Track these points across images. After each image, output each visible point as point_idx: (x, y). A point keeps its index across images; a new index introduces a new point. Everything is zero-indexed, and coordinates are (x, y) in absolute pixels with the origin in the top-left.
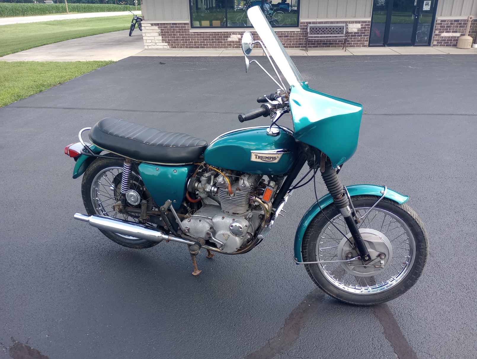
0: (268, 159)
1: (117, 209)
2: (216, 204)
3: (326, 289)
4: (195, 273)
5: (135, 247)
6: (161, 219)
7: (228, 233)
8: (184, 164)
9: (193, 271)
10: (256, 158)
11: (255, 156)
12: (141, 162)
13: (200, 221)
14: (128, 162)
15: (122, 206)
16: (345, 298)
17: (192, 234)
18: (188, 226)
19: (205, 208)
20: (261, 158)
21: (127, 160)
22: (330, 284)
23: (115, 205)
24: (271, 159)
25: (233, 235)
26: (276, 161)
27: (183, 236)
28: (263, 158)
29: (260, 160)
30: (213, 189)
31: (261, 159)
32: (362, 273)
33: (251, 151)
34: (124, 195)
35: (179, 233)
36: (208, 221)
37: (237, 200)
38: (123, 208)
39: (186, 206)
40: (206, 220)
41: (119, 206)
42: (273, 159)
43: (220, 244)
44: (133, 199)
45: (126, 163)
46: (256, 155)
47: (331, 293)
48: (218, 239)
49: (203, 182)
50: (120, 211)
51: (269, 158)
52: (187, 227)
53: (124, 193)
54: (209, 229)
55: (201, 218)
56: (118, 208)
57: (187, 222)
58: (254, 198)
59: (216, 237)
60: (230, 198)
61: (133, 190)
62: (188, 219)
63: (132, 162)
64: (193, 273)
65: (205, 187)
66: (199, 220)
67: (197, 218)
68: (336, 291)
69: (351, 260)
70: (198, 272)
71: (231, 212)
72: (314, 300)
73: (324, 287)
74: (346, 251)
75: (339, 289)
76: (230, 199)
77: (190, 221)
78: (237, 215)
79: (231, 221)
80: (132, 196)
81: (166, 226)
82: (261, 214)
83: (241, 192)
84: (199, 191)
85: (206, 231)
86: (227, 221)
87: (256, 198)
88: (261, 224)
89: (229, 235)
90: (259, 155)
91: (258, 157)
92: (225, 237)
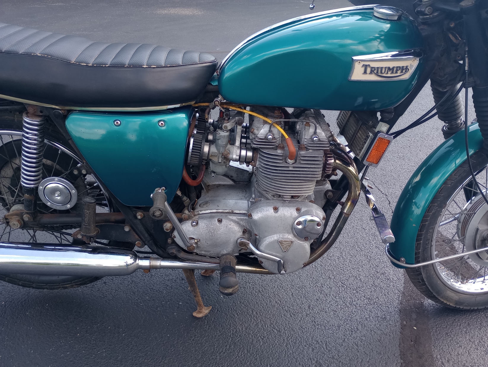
0: (392, 73)
1: (16, 223)
2: (229, 183)
3: (442, 297)
4: (200, 312)
5: (63, 287)
6: (127, 229)
7: (291, 237)
8: (178, 106)
9: (195, 310)
10: (365, 72)
11: (363, 69)
12: (70, 112)
13: (220, 221)
14: (35, 115)
15: (28, 215)
16: (467, 304)
17: (205, 248)
18: (193, 234)
19: (211, 193)
20: (377, 72)
21: (31, 110)
22: (447, 288)
23: (8, 215)
25: (299, 240)
26: (406, 76)
27: (182, 255)
28: (381, 73)
29: (373, 78)
30: (243, 153)
31: (377, 74)
33: (355, 58)
34: (34, 191)
35: (173, 250)
36: (234, 218)
37: (306, 170)
38: (32, 220)
39: (181, 195)
40: (231, 217)
41: (20, 215)
42: (402, 72)
43: (274, 261)
44: (59, 198)
45: (28, 117)
46: (366, 65)
47: (448, 301)
48: (268, 252)
49: (222, 142)
50: (24, 226)
51: (395, 69)
52: (192, 237)
53: (30, 188)
54: (240, 234)
55: (219, 214)
56: (18, 221)
57: (191, 228)
58: (333, 161)
59: (262, 247)
60: (288, 167)
61: (56, 179)
62: (190, 221)
63: (46, 113)
64: (195, 314)
65: (225, 151)
66: (217, 221)
67: (211, 216)
68: (455, 297)
70: (206, 311)
71: (287, 196)
72: (414, 316)
73: (439, 295)
74: (482, 233)
75: (459, 293)
76: (291, 169)
77: (197, 224)
78: (297, 200)
79: (295, 213)
80: (54, 191)
81: (139, 241)
82: (330, 191)
83: (311, 153)
84: (213, 162)
85: (236, 239)
86: (286, 214)
87: (337, 161)
88: (343, 209)
89: (292, 242)
90: (373, 65)
91: (369, 70)
92: (282, 246)
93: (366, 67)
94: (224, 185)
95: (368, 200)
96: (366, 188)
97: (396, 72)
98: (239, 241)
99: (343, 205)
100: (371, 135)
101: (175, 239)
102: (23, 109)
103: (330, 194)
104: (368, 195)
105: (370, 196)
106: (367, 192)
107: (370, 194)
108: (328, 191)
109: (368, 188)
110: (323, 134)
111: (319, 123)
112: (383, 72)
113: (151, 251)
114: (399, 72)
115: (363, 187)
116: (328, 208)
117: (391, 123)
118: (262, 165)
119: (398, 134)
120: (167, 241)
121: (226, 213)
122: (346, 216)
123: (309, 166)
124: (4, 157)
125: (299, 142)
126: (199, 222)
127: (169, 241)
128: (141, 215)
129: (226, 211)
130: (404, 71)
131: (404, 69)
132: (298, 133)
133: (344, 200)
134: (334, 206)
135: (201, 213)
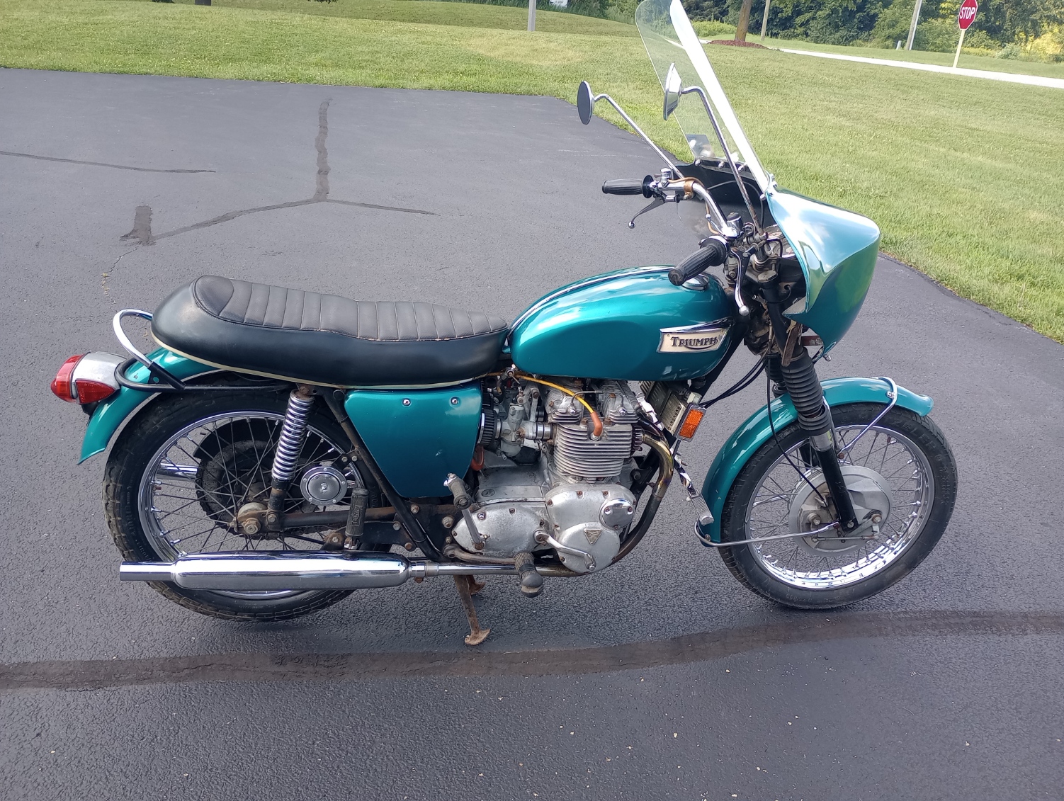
0: (702, 344)
1: (253, 526)
2: (510, 465)
4: (475, 638)
6: (396, 528)
7: (599, 526)
9: (469, 635)
10: (674, 344)
11: (672, 341)
12: (349, 390)
13: (512, 511)
14: (308, 394)
17: (494, 547)
18: (481, 530)
20: (687, 344)
21: (302, 390)
23: (241, 518)
24: (708, 345)
25: (607, 529)
26: (716, 347)
27: (464, 556)
28: (690, 344)
29: (682, 349)
30: (540, 429)
31: (686, 346)
32: (831, 551)
35: (451, 550)
36: (528, 506)
38: (277, 521)
40: (524, 506)
42: (711, 343)
43: (579, 556)
44: (324, 492)
45: (297, 396)
51: (704, 341)
53: (283, 480)
54: (537, 526)
55: (508, 503)
56: (256, 524)
57: (478, 522)
58: (641, 435)
59: (564, 540)
60: (593, 444)
61: (325, 468)
62: (476, 514)
64: (467, 641)
65: (519, 427)
66: (508, 511)
69: (819, 530)
70: (482, 635)
71: (592, 477)
74: (807, 514)
76: (596, 447)
77: (485, 515)
78: (603, 482)
79: (601, 497)
80: (321, 482)
81: (410, 542)
82: (637, 470)
83: (617, 428)
84: (504, 441)
85: (532, 532)
86: (592, 498)
87: (646, 435)
88: (654, 491)
89: (601, 532)
90: (682, 337)
91: (678, 342)
92: (589, 537)
93: (675, 339)
94: (504, 468)
95: (683, 479)
96: (678, 465)
97: (705, 344)
98: (537, 534)
99: (654, 486)
100: (682, 406)
101: (455, 537)
102: (293, 388)
103: (637, 474)
104: (682, 474)
105: (685, 475)
106: (681, 470)
107: (684, 472)
108: (634, 471)
109: (681, 465)
110: (631, 406)
111: (624, 393)
112: (692, 344)
113: (424, 556)
114: (708, 343)
115: (676, 464)
116: (637, 488)
117: (702, 392)
118: (564, 442)
119: (708, 404)
120: (445, 540)
121: (518, 501)
122: (658, 499)
123: (617, 443)
124: (224, 441)
125: (602, 415)
126: (488, 513)
127: (448, 540)
128: (417, 509)
129: (518, 500)
130: (713, 342)
131: (713, 341)
132: (600, 404)
133: (654, 480)
134: (642, 489)
135: (488, 503)
